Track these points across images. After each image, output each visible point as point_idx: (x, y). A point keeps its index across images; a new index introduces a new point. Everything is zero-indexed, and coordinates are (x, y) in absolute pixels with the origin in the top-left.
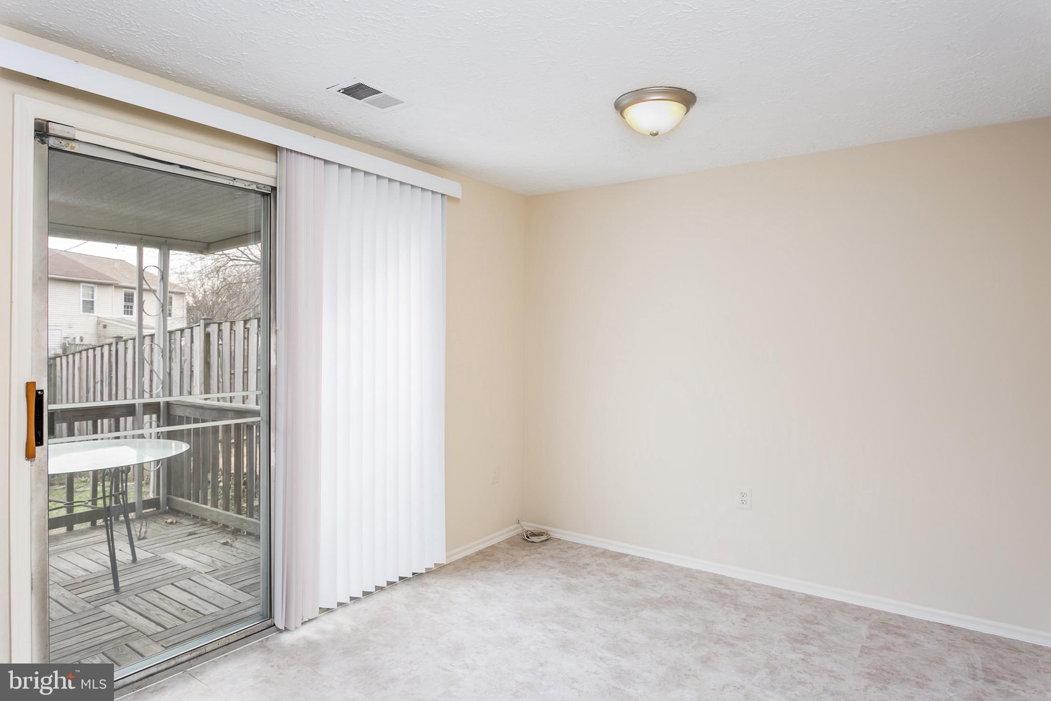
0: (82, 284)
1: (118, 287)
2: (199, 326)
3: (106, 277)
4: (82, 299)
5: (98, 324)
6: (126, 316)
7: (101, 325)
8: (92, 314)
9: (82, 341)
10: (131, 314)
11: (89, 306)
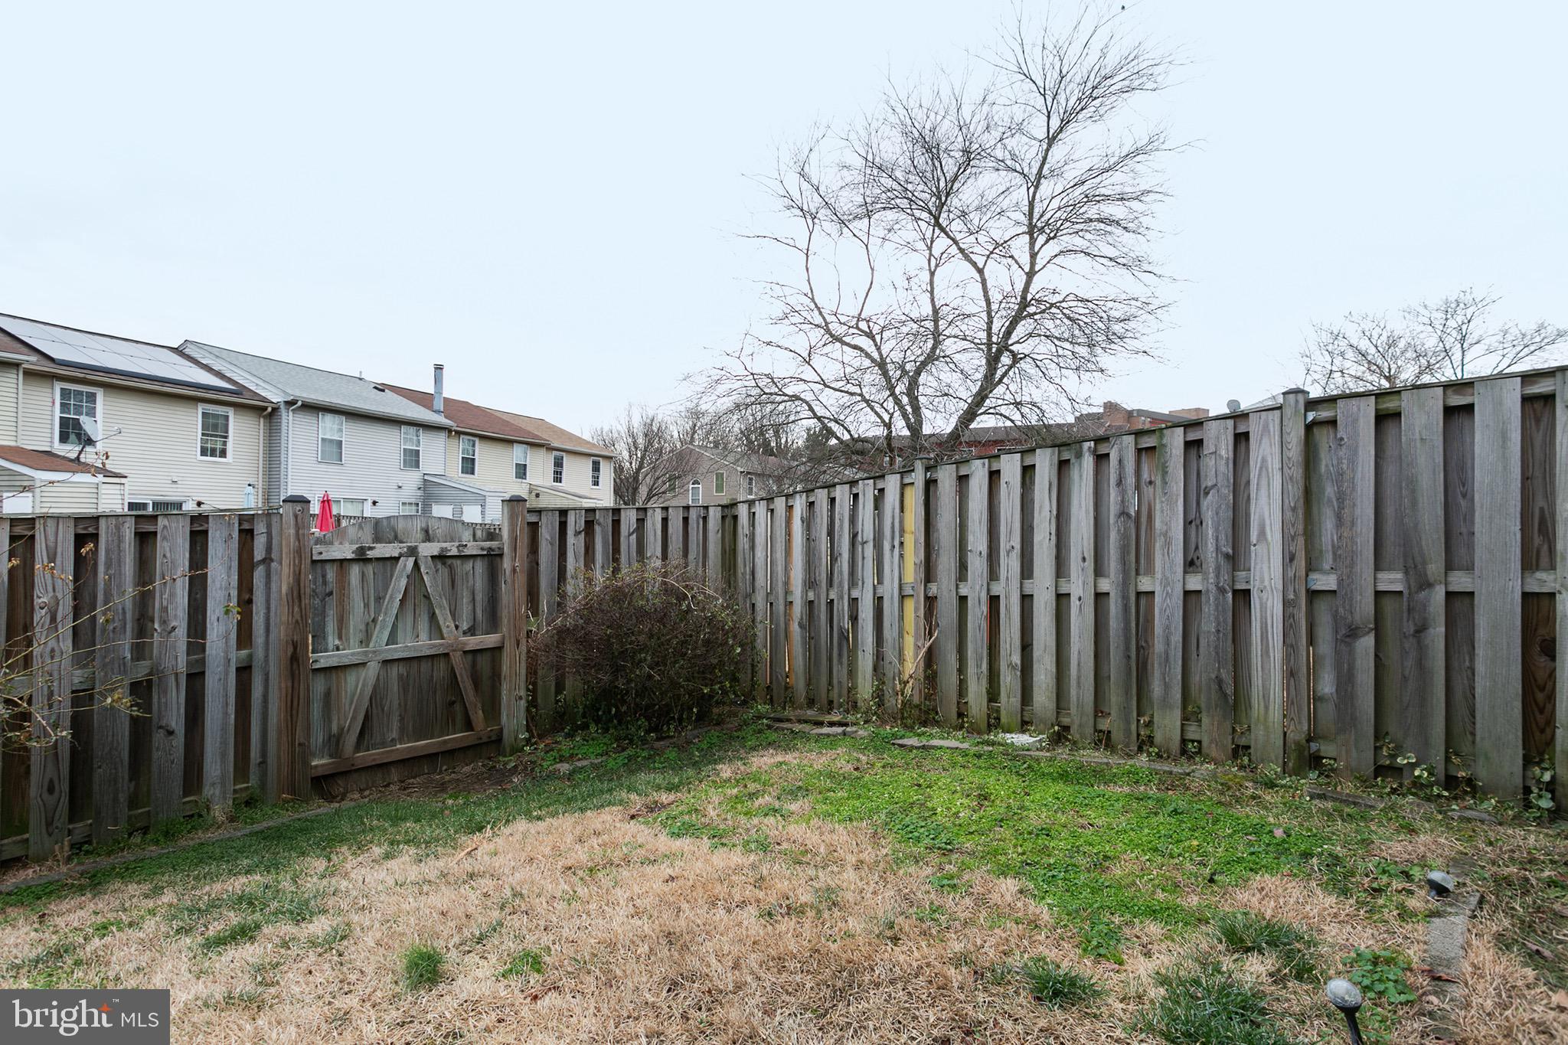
0: (515, 445)
4: (515, 462)
5: (530, 493)
6: (556, 483)
7: (534, 494)
8: (524, 480)
10: (561, 482)
11: (522, 471)
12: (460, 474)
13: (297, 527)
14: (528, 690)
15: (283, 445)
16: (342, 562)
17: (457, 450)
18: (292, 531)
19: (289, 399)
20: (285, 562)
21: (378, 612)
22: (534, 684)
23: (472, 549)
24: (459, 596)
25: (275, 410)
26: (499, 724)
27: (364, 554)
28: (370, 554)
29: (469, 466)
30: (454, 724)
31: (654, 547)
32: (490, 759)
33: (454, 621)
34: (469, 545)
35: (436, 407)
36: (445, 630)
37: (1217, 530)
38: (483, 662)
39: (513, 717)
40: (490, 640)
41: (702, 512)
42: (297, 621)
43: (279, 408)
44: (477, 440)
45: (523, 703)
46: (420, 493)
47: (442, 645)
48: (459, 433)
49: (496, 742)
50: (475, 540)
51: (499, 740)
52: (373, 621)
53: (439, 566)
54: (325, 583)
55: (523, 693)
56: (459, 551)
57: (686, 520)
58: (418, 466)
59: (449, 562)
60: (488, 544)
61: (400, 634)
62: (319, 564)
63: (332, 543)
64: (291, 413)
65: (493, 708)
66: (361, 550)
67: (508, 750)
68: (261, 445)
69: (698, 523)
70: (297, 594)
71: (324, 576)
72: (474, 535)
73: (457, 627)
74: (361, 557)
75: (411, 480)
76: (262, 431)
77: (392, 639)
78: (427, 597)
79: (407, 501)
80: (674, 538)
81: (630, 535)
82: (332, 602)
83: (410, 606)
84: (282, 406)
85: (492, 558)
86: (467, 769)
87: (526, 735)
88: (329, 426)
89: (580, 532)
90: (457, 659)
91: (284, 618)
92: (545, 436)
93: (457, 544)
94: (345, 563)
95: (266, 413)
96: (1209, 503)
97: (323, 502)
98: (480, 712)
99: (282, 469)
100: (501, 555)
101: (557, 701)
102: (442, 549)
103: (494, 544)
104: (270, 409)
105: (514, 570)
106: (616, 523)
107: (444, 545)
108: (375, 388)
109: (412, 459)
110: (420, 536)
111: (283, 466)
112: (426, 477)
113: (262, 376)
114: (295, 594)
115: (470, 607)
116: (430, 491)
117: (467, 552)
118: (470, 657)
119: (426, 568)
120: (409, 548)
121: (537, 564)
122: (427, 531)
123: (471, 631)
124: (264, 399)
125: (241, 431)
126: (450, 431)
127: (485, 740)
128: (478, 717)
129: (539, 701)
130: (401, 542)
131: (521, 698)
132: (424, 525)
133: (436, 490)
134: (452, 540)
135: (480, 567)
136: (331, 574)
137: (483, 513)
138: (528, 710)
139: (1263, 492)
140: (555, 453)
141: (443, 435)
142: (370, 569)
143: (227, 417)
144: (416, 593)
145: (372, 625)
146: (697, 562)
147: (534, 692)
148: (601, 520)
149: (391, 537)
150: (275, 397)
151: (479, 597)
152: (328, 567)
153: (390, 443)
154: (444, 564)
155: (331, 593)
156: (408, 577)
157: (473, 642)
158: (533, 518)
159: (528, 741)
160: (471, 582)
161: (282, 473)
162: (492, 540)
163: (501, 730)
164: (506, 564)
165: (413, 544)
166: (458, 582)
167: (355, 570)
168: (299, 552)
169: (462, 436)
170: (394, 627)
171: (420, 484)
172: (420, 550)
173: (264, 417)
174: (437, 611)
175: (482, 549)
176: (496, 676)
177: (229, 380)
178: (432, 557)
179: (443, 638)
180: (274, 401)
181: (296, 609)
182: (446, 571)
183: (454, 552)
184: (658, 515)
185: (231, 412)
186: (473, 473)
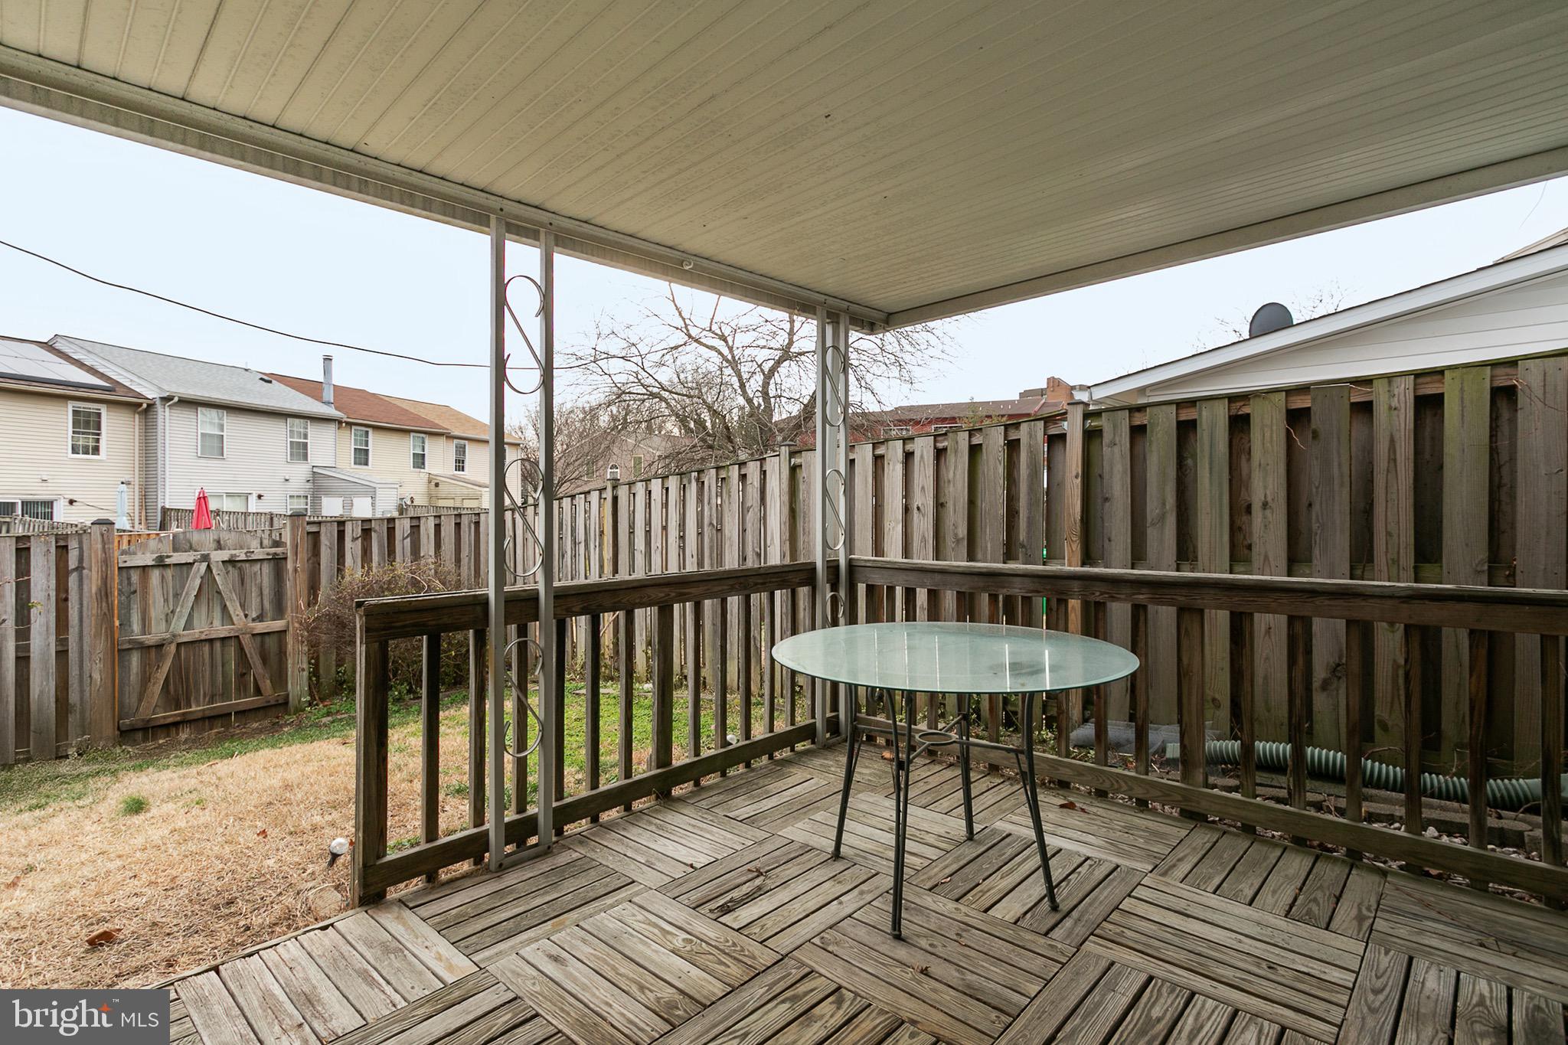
0: (412, 434)
1: (450, 437)
2: (779, 455)
3: (437, 426)
4: (412, 452)
5: (430, 482)
6: (457, 472)
7: (433, 483)
8: (422, 470)
9: (412, 502)
10: (463, 470)
11: (420, 461)
12: (353, 466)
13: (104, 543)
14: (310, 663)
15: (160, 441)
16: (144, 568)
17: (348, 442)
18: (100, 546)
19: (165, 395)
20: (94, 569)
21: (176, 605)
22: (317, 659)
23: (259, 554)
24: (248, 591)
25: (151, 406)
26: (287, 690)
27: (163, 561)
28: (168, 561)
29: (362, 457)
30: (245, 690)
31: (427, 547)
32: (278, 717)
33: (244, 610)
34: (256, 551)
35: (325, 399)
36: (235, 619)
37: (753, 537)
38: (271, 643)
39: (297, 685)
40: (278, 625)
41: (474, 518)
42: (105, 614)
43: (154, 404)
44: (370, 431)
45: (306, 674)
46: (309, 485)
47: (232, 629)
48: (350, 424)
49: (283, 705)
50: (262, 547)
51: (286, 703)
52: (172, 612)
53: (230, 568)
54: (130, 584)
55: (305, 666)
56: (247, 556)
57: (458, 525)
58: (305, 457)
59: (239, 565)
60: (273, 550)
61: (196, 622)
62: (125, 570)
63: (135, 553)
64: (167, 409)
65: (280, 678)
66: (161, 558)
67: (292, 711)
68: (137, 441)
69: (470, 528)
70: (104, 593)
71: (129, 579)
72: (261, 543)
73: (246, 616)
74: (161, 564)
75: (299, 472)
76: (137, 427)
77: (188, 625)
78: (219, 593)
79: (295, 494)
80: (447, 540)
81: (404, 539)
82: (137, 597)
83: (204, 600)
84: (158, 402)
85: (278, 562)
86: (255, 725)
87: (309, 698)
88: (207, 422)
89: (357, 538)
90: (246, 640)
91: (94, 612)
92: (446, 425)
93: (245, 551)
94: (147, 569)
95: (142, 409)
96: (750, 516)
97: (199, 498)
98: (268, 681)
99: (159, 466)
100: (286, 559)
101: (338, 673)
102: (232, 555)
103: (279, 550)
104: (145, 406)
105: (296, 570)
106: (391, 531)
107: (234, 552)
108: (261, 379)
109: (300, 451)
110: (213, 545)
111: (160, 462)
112: (315, 470)
113: (136, 372)
114: (103, 593)
115: (259, 600)
116: (319, 484)
117: (254, 557)
118: (258, 639)
119: (217, 570)
120: (202, 555)
121: (319, 564)
122: (218, 542)
123: (260, 618)
124: (139, 396)
125: (116, 428)
126: (340, 422)
127: (273, 703)
128: (267, 685)
129: (321, 671)
130: (195, 551)
131: (303, 670)
132: (216, 537)
133: (325, 483)
134: (241, 548)
135: (267, 569)
136: (135, 577)
137: (373, 505)
138: (310, 678)
139: (773, 511)
140: (456, 441)
141: (333, 427)
142: (169, 573)
143: (99, 415)
144: (208, 590)
145: (171, 615)
146: (470, 559)
147: (317, 665)
148: (377, 528)
149: (187, 547)
150: (151, 393)
151: (266, 591)
152: (132, 572)
153: (276, 436)
154: (234, 566)
155: (135, 592)
156: (202, 578)
157: (260, 627)
158: (314, 529)
159: (310, 704)
160: (259, 581)
161: (159, 469)
162: (277, 547)
163: (288, 696)
164: (290, 565)
165: (206, 553)
166: (247, 580)
167: (155, 576)
168: (106, 562)
169: (353, 427)
170: (190, 616)
171: (309, 476)
172: (212, 556)
173: (139, 413)
174: (228, 604)
175: (268, 554)
176: (282, 653)
177: (102, 376)
178: (223, 562)
179: (234, 624)
180: (150, 397)
181: (104, 604)
182: (236, 573)
183: (243, 557)
184: (431, 522)
185: (104, 410)
186: (366, 464)
